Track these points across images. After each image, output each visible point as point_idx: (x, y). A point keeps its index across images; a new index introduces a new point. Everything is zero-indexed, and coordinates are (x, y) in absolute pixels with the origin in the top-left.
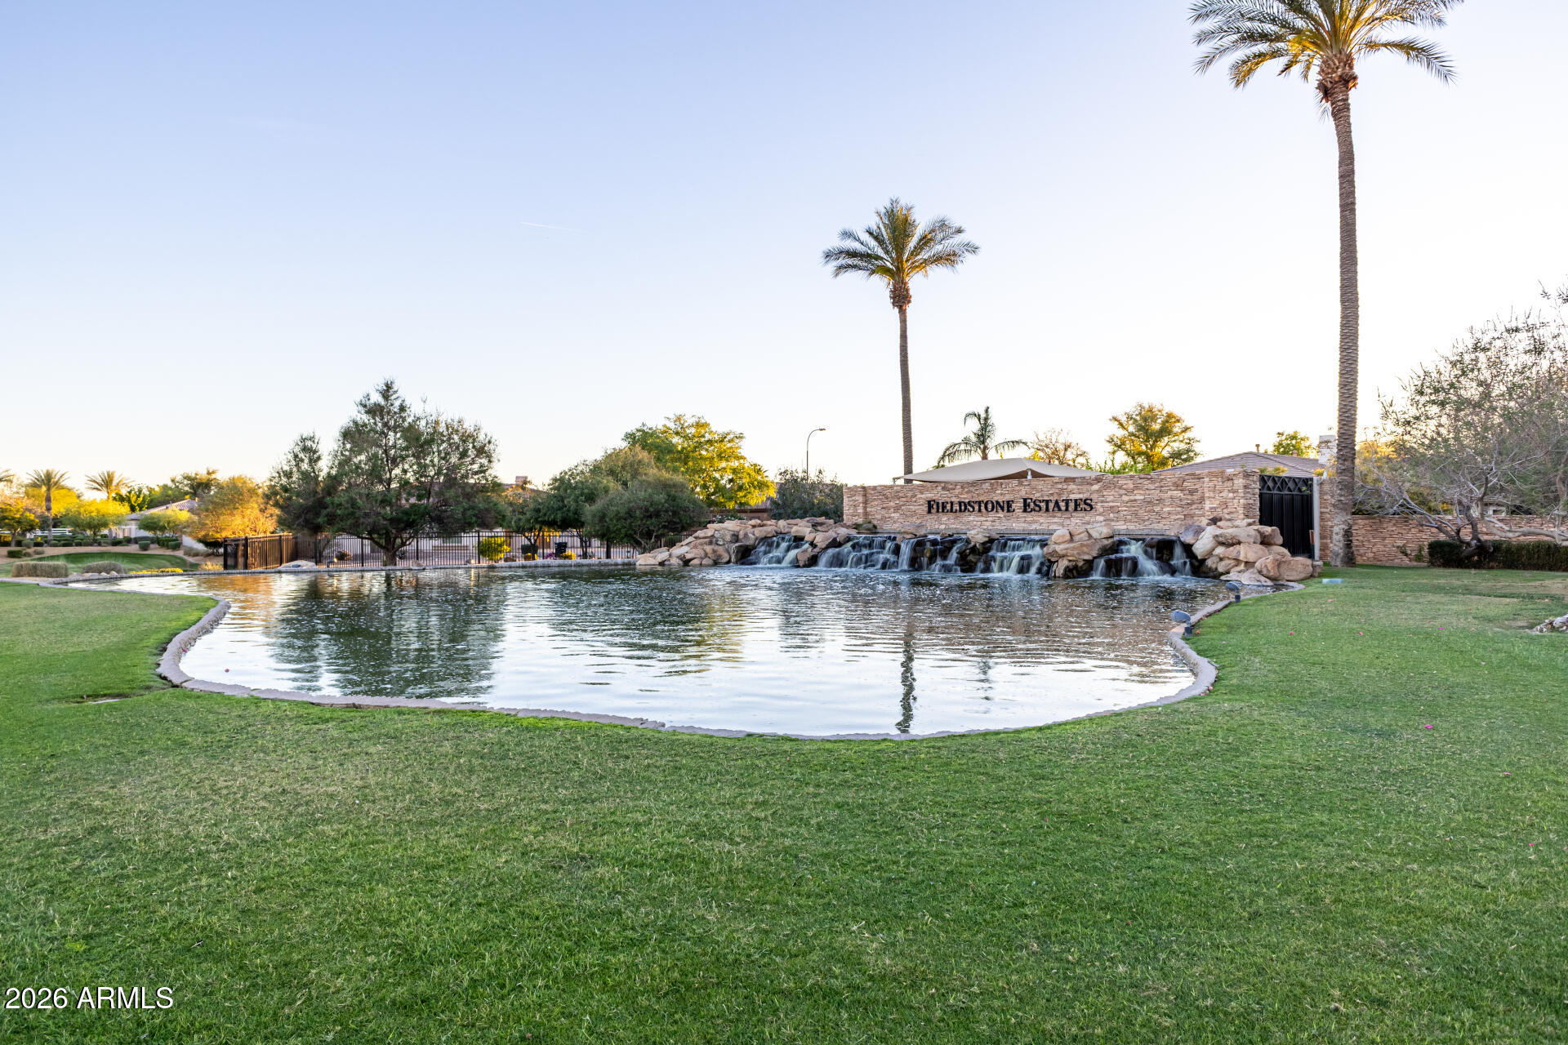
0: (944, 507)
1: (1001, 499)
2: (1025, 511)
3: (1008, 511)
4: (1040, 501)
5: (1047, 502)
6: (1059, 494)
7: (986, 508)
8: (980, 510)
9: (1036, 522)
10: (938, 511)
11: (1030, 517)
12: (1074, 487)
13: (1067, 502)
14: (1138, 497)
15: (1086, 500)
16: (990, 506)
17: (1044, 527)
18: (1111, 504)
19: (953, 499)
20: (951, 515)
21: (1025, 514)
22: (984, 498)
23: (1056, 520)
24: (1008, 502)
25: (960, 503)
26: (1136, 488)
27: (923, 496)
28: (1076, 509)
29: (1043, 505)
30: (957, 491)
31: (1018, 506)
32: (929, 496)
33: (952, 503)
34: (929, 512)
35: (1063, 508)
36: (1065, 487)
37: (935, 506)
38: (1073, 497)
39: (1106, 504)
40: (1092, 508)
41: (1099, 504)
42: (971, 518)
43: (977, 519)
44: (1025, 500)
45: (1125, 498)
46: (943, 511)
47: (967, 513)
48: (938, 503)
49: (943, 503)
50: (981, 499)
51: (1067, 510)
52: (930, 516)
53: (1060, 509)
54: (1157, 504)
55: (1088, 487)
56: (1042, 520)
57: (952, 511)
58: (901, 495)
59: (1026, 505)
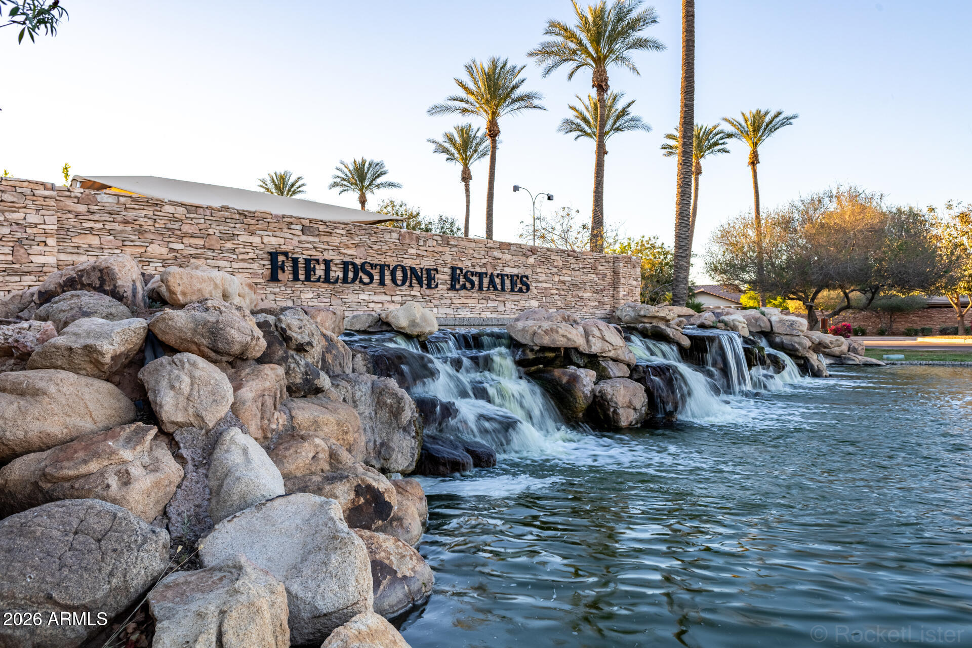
0: (309, 271)
1: (417, 264)
2: (452, 288)
3: (429, 286)
4: (472, 274)
5: (480, 275)
6: (494, 267)
7: (394, 280)
8: (382, 283)
9: (465, 306)
10: (296, 278)
11: (459, 298)
12: (509, 257)
13: (502, 276)
14: (567, 279)
15: (522, 277)
16: (399, 275)
17: (475, 314)
18: (545, 285)
19: (329, 256)
20: (324, 288)
21: (452, 294)
22: (392, 262)
23: (490, 304)
24: (428, 271)
25: (345, 265)
26: (565, 267)
27: (256, 240)
28: (512, 290)
29: (475, 279)
30: (335, 240)
31: (443, 277)
32: (272, 242)
33: (327, 263)
34: (274, 278)
35: (499, 287)
36: (500, 256)
37: (288, 266)
38: (509, 271)
39: (540, 285)
40: (528, 289)
41: (534, 285)
42: (364, 297)
43: (376, 298)
44: (453, 269)
45: (556, 278)
46: (308, 279)
47: (357, 286)
48: (295, 261)
49: (307, 262)
50: (381, 260)
51: (503, 290)
52: (275, 288)
53: (496, 289)
54: (580, 288)
55: (523, 259)
56: (472, 303)
57: (327, 280)
58: (186, 228)
59: (454, 278)
